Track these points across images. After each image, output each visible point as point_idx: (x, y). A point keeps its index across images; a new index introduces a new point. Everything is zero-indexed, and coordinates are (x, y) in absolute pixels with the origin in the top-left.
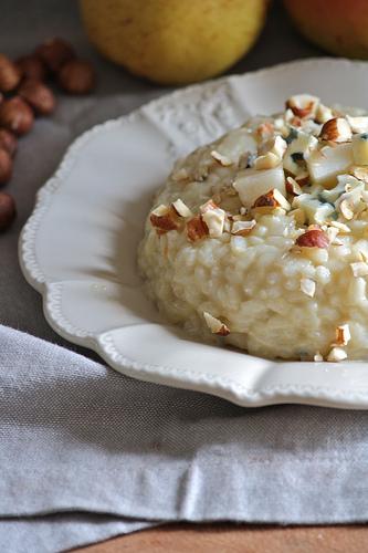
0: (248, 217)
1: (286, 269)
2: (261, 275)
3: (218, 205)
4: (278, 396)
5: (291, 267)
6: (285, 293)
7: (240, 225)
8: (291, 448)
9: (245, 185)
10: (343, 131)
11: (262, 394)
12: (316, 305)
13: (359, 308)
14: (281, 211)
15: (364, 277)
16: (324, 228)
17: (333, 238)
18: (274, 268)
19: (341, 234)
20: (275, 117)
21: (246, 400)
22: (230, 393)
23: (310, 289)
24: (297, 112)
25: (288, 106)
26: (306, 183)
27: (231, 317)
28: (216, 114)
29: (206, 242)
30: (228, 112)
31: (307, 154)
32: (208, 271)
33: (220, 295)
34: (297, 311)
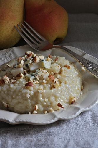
0: (14, 79)
1: (23, 91)
2: (17, 93)
3: (7, 76)
4: (20, 122)
5: (24, 91)
6: (23, 97)
7: (12, 81)
8: (22, 135)
9: (14, 71)
10: (38, 59)
11: (16, 121)
12: (30, 100)
13: (40, 101)
14: (22, 78)
15: (41, 93)
16: (32, 82)
17: (34, 84)
18: (20, 91)
19: (36, 83)
20: (23, 56)
21: (12, 123)
22: (8, 121)
23: (28, 96)
25: (26, 54)
26: (29, 71)
27: (10, 103)
28: (9, 56)
29: (4, 85)
30: (12, 55)
31: (29, 64)
32: (4, 92)
33: (7, 98)
34: (26, 102)
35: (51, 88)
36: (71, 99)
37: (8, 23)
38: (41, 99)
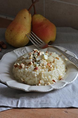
0: (27, 66)
2: (29, 73)
3: (23, 64)
4: (31, 90)
5: (33, 72)
6: (32, 76)
7: (26, 67)
8: (33, 98)
9: (27, 61)
10: (41, 54)
11: (29, 90)
12: (37, 78)
13: (42, 78)
14: (32, 65)
15: (43, 74)
16: (38, 67)
17: (39, 69)
18: (31, 73)
19: (40, 68)
20: (31, 52)
21: (27, 91)
22: (24, 90)
23: (36, 76)
24: (34, 51)
25: (33, 50)
26: (36, 61)
27: (25, 79)
28: (23, 52)
29: (22, 69)
30: (25, 51)
31: (36, 57)
32: (22, 73)
33: (23, 76)
34: (34, 79)
35: (49, 71)
36: (60, 77)
37: (23, 33)
38: (43, 77)
